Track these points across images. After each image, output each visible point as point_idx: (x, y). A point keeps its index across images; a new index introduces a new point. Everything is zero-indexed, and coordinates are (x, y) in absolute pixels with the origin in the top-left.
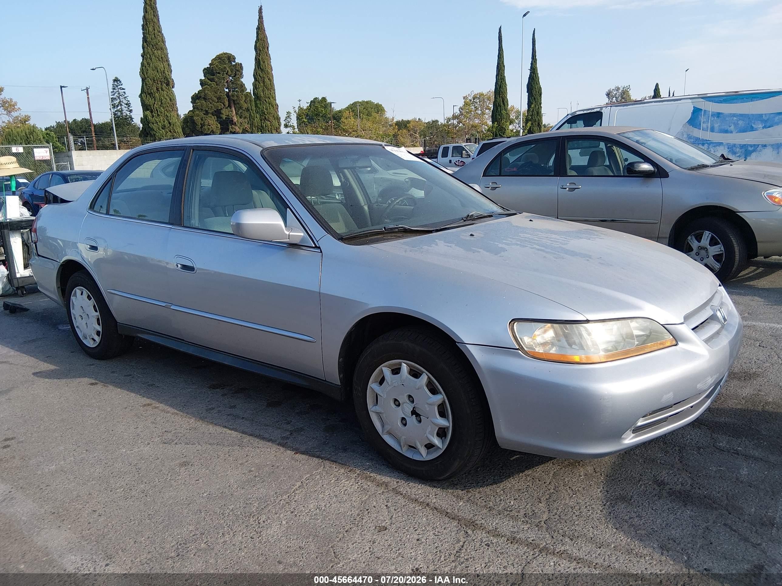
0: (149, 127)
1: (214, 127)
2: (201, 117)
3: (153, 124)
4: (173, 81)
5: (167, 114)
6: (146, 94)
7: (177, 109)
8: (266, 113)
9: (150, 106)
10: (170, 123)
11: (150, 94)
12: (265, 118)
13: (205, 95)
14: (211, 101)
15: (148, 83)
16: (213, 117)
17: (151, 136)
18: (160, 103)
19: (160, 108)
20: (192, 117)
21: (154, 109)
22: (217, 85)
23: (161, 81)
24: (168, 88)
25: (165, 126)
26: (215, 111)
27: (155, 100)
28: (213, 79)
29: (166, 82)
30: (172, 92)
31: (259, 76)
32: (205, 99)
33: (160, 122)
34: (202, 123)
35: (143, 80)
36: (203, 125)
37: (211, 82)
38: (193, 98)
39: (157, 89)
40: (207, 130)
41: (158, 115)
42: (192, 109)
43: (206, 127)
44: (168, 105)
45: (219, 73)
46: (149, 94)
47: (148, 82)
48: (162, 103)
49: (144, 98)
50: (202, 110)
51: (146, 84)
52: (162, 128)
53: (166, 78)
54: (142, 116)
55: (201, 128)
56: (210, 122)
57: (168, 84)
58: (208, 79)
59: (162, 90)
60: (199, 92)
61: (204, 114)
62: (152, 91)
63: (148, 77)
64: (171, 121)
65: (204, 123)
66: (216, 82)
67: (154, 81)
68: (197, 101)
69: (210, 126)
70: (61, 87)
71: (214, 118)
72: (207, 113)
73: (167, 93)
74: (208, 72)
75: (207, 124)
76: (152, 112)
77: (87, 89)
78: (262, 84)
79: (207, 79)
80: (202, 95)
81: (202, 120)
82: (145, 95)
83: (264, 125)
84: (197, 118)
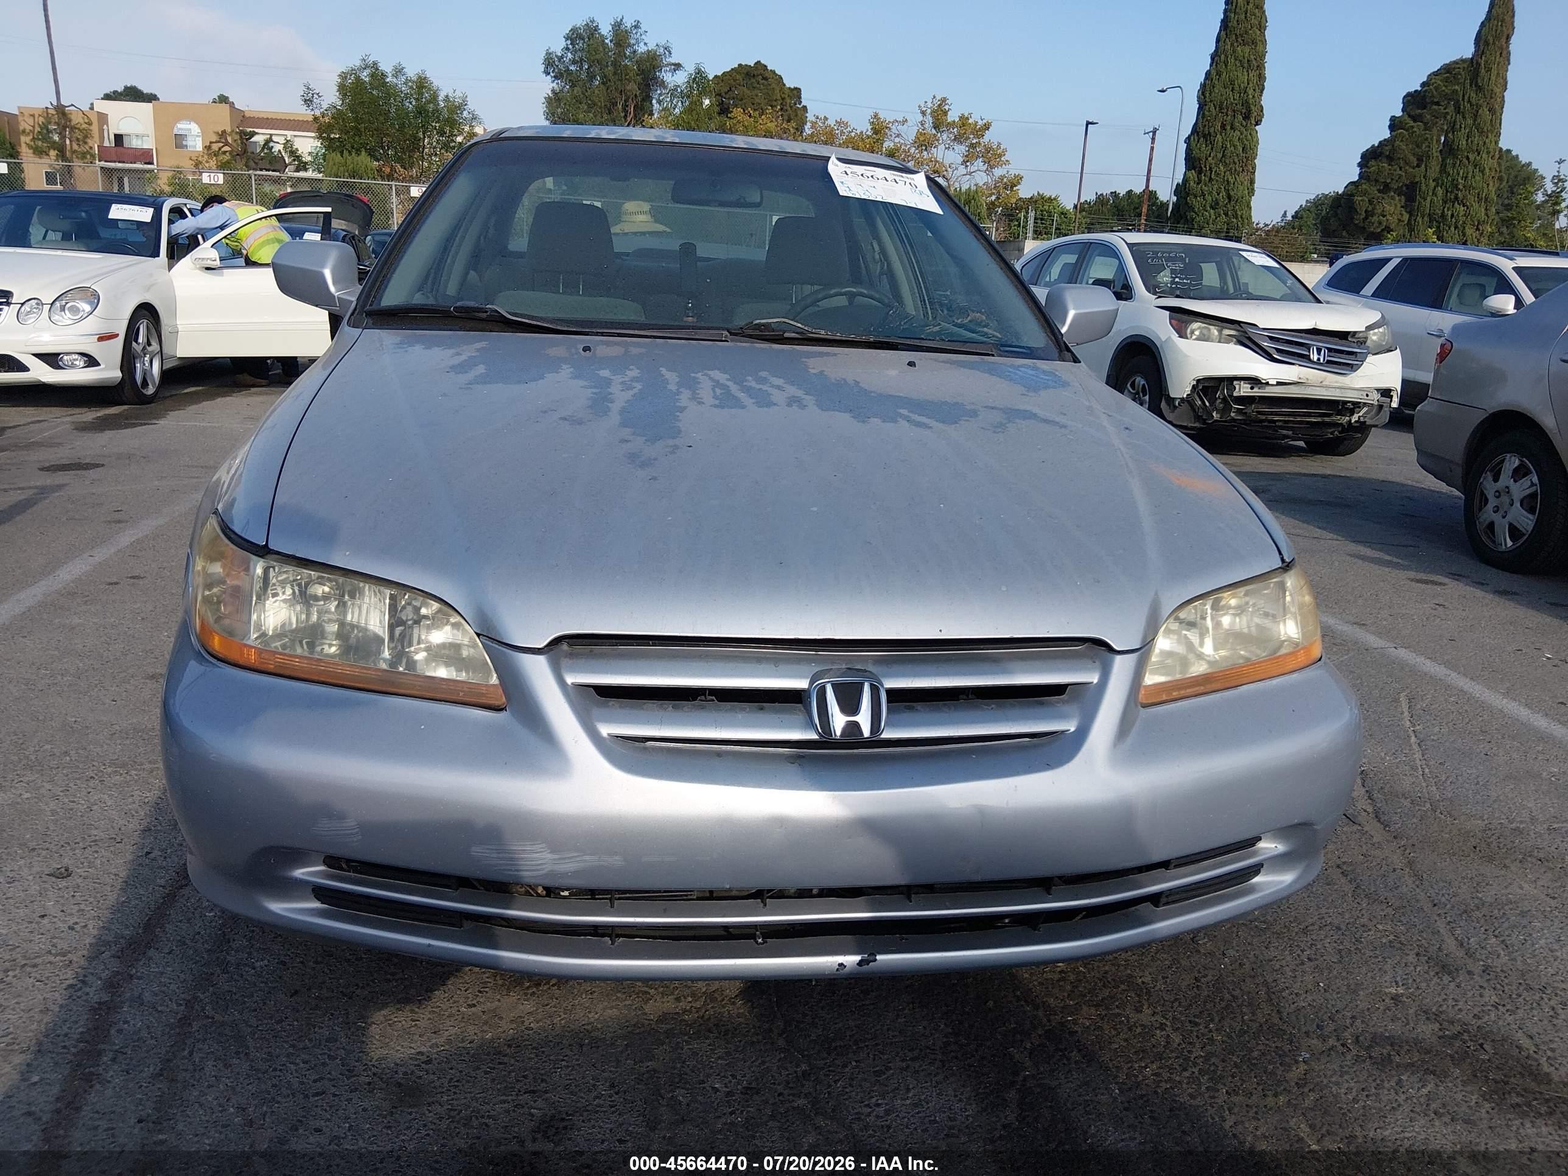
0: (1187, 203)
1: (1393, 220)
2: (1370, 197)
3: (1196, 197)
4: (1262, 111)
5: (1230, 178)
6: (1198, 135)
7: (1254, 168)
8: (1461, 187)
9: (1200, 160)
10: (1229, 197)
11: (1207, 136)
12: (1456, 198)
13: (1394, 150)
14: (1402, 163)
15: (1207, 113)
16: (1397, 198)
17: (1186, 221)
18: (1220, 155)
19: (1217, 165)
20: (1352, 195)
21: (1205, 167)
22: (1425, 129)
23: (1234, 111)
24: (1244, 123)
25: (1217, 204)
26: (1406, 185)
27: (1212, 149)
28: (1420, 115)
29: (1244, 111)
30: (1254, 133)
31: (1469, 101)
32: (1390, 159)
33: (1210, 193)
34: (1370, 209)
35: (1201, 108)
36: (1369, 214)
37: (1415, 121)
38: (1364, 156)
39: (1223, 127)
40: (1376, 224)
41: (1211, 179)
42: (1356, 178)
43: (1375, 219)
44: (1236, 160)
45: (1438, 104)
46: (1205, 136)
47: (1209, 111)
48: (1223, 156)
49: (1193, 144)
50: (1376, 181)
51: (1203, 118)
52: (1211, 207)
53: (1246, 104)
54: (1180, 181)
55: (1366, 218)
56: (1388, 207)
57: (1247, 117)
58: (1409, 116)
59: (1232, 128)
60: (1380, 142)
61: (1379, 191)
62: (1212, 130)
63: (1211, 101)
64: (1232, 193)
65: (1374, 209)
66: (1426, 124)
67: (1221, 108)
68: (1373, 163)
69: (1384, 216)
70: (1088, 123)
71: (1400, 200)
72: (1386, 188)
73: (1241, 134)
74: (1413, 101)
75: (1379, 211)
76: (1200, 172)
77: (1154, 132)
78: (1470, 121)
79: (1406, 117)
80: (1387, 150)
81: (1370, 202)
82: (1196, 138)
83: (1450, 213)
84: (1360, 198)
